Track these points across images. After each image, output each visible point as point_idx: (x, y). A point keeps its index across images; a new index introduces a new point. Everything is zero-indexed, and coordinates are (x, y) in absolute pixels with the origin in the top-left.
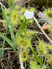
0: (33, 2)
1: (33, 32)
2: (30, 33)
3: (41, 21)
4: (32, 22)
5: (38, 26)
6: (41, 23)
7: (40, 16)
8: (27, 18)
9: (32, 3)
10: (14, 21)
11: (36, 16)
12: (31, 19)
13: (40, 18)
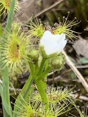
0: (58, 12)
1: (63, 92)
2: (55, 96)
3: (83, 65)
4: (61, 63)
5: (78, 78)
6: (84, 69)
7: (82, 50)
8: (48, 52)
9: (56, 14)
10: (14, 59)
11: (70, 51)
12: (59, 55)
13: (82, 56)
